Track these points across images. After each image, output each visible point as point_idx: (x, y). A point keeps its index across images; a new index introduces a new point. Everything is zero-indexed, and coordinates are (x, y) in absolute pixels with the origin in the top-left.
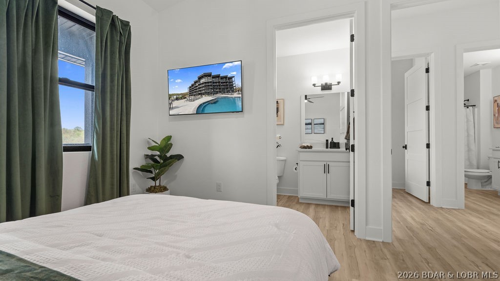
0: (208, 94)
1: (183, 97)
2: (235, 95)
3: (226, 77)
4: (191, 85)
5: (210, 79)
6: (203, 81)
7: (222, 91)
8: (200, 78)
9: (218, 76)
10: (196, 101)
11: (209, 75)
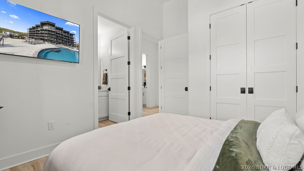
0: (51, 42)
1: (21, 36)
2: (75, 49)
3: (68, 33)
4: (31, 27)
5: (53, 29)
6: (45, 27)
7: (65, 43)
8: (43, 24)
9: (61, 29)
10: (37, 45)
11: (53, 25)
